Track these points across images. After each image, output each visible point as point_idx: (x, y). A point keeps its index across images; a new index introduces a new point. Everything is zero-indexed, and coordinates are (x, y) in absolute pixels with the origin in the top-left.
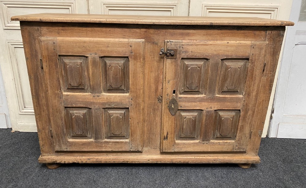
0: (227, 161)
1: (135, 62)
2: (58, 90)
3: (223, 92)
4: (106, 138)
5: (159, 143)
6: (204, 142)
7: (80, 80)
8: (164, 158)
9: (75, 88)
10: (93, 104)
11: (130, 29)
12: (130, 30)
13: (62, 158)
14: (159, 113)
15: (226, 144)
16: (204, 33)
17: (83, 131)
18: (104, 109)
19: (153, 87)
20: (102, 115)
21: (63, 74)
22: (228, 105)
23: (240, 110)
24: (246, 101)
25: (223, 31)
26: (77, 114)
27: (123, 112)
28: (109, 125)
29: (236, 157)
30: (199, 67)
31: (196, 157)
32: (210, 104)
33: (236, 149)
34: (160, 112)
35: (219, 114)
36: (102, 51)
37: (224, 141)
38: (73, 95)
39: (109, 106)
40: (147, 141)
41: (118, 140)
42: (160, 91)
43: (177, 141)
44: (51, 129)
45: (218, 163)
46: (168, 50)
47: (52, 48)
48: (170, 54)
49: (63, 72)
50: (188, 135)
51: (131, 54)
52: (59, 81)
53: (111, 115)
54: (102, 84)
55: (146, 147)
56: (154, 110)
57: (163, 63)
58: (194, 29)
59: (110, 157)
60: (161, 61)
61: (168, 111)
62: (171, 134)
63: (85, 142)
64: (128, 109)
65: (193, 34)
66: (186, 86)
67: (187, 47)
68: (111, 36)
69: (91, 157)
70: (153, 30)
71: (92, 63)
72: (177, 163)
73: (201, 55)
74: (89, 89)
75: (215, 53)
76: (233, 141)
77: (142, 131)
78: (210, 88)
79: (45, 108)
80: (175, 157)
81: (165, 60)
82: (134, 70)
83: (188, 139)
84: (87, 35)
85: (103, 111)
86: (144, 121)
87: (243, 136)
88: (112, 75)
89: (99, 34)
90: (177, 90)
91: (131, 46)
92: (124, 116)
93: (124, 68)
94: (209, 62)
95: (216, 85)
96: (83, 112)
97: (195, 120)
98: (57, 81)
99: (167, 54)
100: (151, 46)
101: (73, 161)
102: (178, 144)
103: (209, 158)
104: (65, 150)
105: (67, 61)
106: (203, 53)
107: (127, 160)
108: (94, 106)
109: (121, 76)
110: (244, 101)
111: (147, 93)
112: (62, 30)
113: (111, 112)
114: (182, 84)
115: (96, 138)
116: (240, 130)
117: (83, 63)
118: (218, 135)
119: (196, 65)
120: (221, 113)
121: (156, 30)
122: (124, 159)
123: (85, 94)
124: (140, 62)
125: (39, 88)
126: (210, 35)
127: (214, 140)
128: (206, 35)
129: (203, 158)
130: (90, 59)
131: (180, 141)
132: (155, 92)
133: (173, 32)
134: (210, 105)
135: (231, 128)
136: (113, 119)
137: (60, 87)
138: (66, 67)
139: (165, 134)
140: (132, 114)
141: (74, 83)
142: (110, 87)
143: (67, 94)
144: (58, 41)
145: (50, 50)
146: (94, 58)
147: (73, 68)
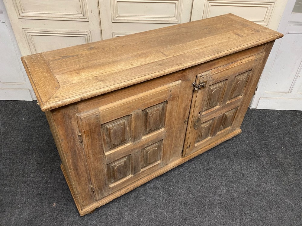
2: (100, 155)
3: (231, 99)
6: (212, 137)
9: (118, 145)
10: (134, 150)
12: (169, 76)
13: (103, 201)
15: (225, 132)
16: (226, 59)
18: (143, 149)
19: (182, 115)
22: (232, 106)
23: (238, 107)
26: (119, 164)
27: (158, 144)
28: (146, 158)
30: (220, 88)
32: (222, 111)
35: (225, 115)
38: (115, 152)
39: (147, 145)
44: (92, 187)
46: (200, 83)
47: (95, 120)
48: (202, 86)
49: (105, 136)
51: (170, 97)
52: (102, 146)
53: (148, 151)
56: (180, 131)
59: (144, 180)
61: (193, 128)
62: (193, 142)
63: (125, 180)
64: (162, 141)
65: (218, 63)
66: (208, 106)
67: (215, 76)
69: (128, 188)
71: (135, 118)
73: (223, 78)
75: (233, 73)
76: (230, 128)
79: (84, 173)
82: (171, 109)
88: (152, 121)
91: (171, 91)
92: (158, 147)
94: (227, 81)
96: (124, 160)
97: (210, 125)
98: (100, 147)
100: (185, 84)
102: (196, 147)
104: (107, 195)
106: (225, 76)
109: (160, 118)
110: (242, 99)
112: (103, 98)
113: (148, 148)
115: (135, 173)
116: (236, 119)
117: (126, 121)
119: (219, 87)
120: (227, 114)
122: (155, 175)
123: (127, 145)
124: (177, 101)
125: (77, 160)
127: (219, 132)
130: (133, 116)
132: (183, 117)
136: (150, 153)
137: (103, 151)
138: (110, 131)
139: (189, 145)
140: (165, 142)
142: (150, 130)
143: (110, 153)
144: (101, 112)
145: (92, 123)
146: (137, 113)
147: (117, 130)
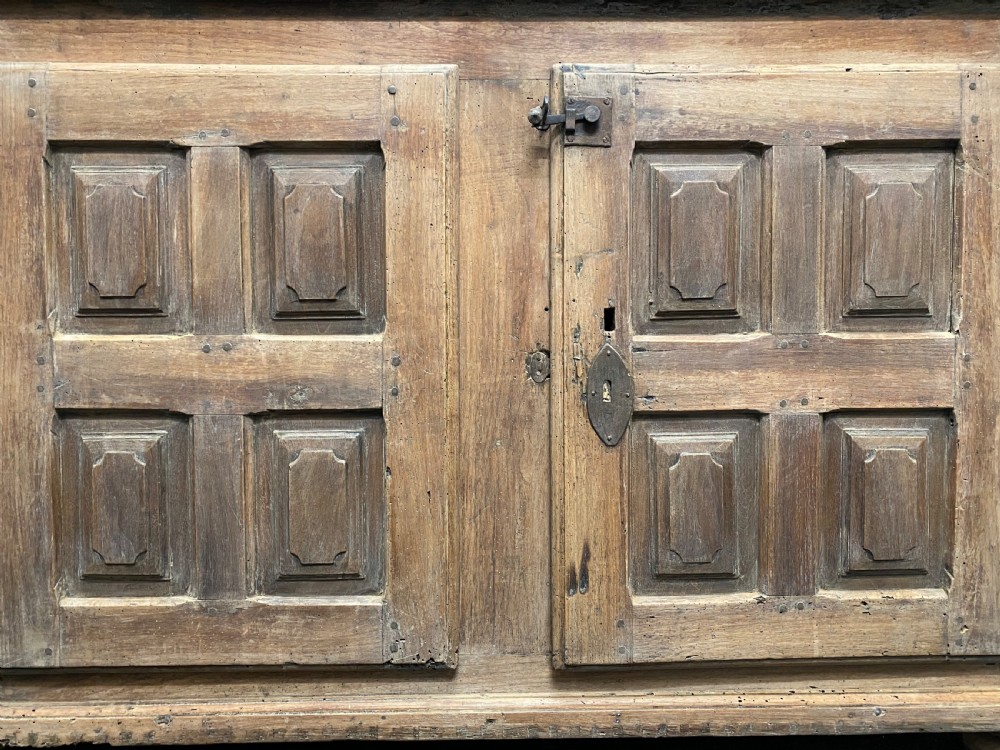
0: (922, 720)
1: (413, 167)
2: (29, 320)
3: (858, 316)
4: (260, 590)
5: (543, 616)
6: (782, 601)
7: (140, 264)
8: (574, 707)
9: (118, 304)
10: (204, 392)
11: (388, 23)
12: (391, 27)
13: (20, 712)
14: (534, 441)
15: (902, 610)
16: (729, 33)
17: (141, 544)
18: (256, 417)
19: (503, 305)
20: (246, 453)
21: (66, 241)
22: (887, 381)
23: (948, 413)
24: (977, 362)
25: (818, 23)
26: (116, 449)
27: (353, 436)
28: (280, 509)
29: (968, 696)
30: (724, 186)
31: (748, 700)
32: (794, 378)
33: (959, 643)
34: (544, 435)
35: (848, 437)
36: (257, 120)
37: (887, 593)
38: (101, 345)
39: (281, 402)
40: (479, 606)
41: (322, 601)
42: (536, 319)
43: (639, 601)
45: (870, 731)
46: (567, 103)
47: (23, 106)
48: (582, 121)
49: (65, 226)
50: (697, 559)
51: (394, 129)
52: (40, 273)
53: (290, 450)
54: (248, 286)
55: (473, 641)
56: (512, 423)
57: (550, 177)
58: (683, 19)
59: (279, 705)
60: (537, 167)
61: (583, 420)
62: (606, 556)
63: (152, 609)
64: (377, 421)
65: (682, 41)
66: (665, 286)
67: (661, 92)
68: (302, 57)
69: (178, 708)
70: (497, 24)
71: (205, 178)
72: (644, 734)
73: (728, 125)
74: (186, 312)
75: (794, 116)
76: (939, 594)
77: (451, 543)
78: (788, 290)
80: (631, 700)
81: (557, 158)
82: (409, 210)
83: (695, 584)
84: (190, 53)
85: (250, 434)
86: (462, 489)
87: (987, 563)
88: (299, 231)
89: (246, 50)
90: (623, 305)
91: (392, 93)
92: (357, 456)
93: (360, 200)
94: (770, 161)
95: (813, 276)
96: (148, 438)
97: (728, 468)
98: (29, 270)
99: (564, 123)
100: (489, 99)
101: (80, 731)
102: (650, 615)
103: (821, 699)
104: (40, 663)
105: (87, 170)
106: (734, 117)
107: (374, 723)
108: (207, 405)
109: (342, 236)
110: (967, 359)
111: (472, 337)
112: (81, 31)
113: (289, 435)
114: (644, 277)
115: (208, 589)
116: (968, 523)
117: (166, 183)
118: (856, 556)
119: (713, 175)
120: (858, 432)
121: (509, 24)
122: (353, 718)
123: (164, 338)
124: (437, 166)
126: (760, 41)
127: (833, 587)
128: (741, 41)
129: (787, 699)
130: (197, 158)
131: (657, 598)
132: (514, 326)
133: (587, 31)
134: (798, 384)
135: (919, 515)
136: (298, 471)
137: (44, 305)
138: (81, 199)
139: (574, 557)
140: (400, 442)
141: (113, 281)
142: (289, 295)
143: (74, 340)
144: (51, 74)
145: (11, 117)
146: (217, 154)
147: (113, 201)
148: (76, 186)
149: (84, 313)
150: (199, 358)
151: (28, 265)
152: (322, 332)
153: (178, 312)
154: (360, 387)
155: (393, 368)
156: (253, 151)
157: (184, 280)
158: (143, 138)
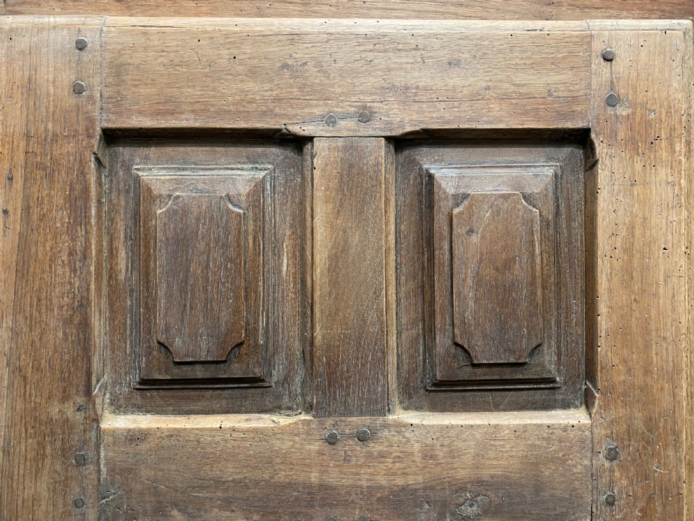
2: (65, 398)
7: (237, 311)
9: (199, 372)
21: (122, 277)
36: (411, 97)
38: (174, 434)
47: (67, 78)
49: (122, 254)
51: (610, 110)
52: (85, 325)
54: (392, 341)
71: (334, 184)
74: (298, 380)
82: (631, 229)
84: (305, 4)
88: (472, 266)
91: (608, 58)
93: (557, 214)
98: (68, 322)
105: (157, 172)
109: (538, 268)
123: (264, 421)
124: (673, 165)
130: (322, 154)
138: (149, 215)
141: (194, 337)
142: (455, 356)
143: (132, 426)
144: (109, 32)
145: (48, 94)
146: (351, 148)
147: (198, 219)
148: (140, 195)
149: (147, 384)
150: (321, 453)
151: (66, 313)
152: (497, 407)
153: (287, 380)
154: (558, 493)
155: (607, 464)
156: (401, 143)
157: (295, 331)
158: (242, 125)
